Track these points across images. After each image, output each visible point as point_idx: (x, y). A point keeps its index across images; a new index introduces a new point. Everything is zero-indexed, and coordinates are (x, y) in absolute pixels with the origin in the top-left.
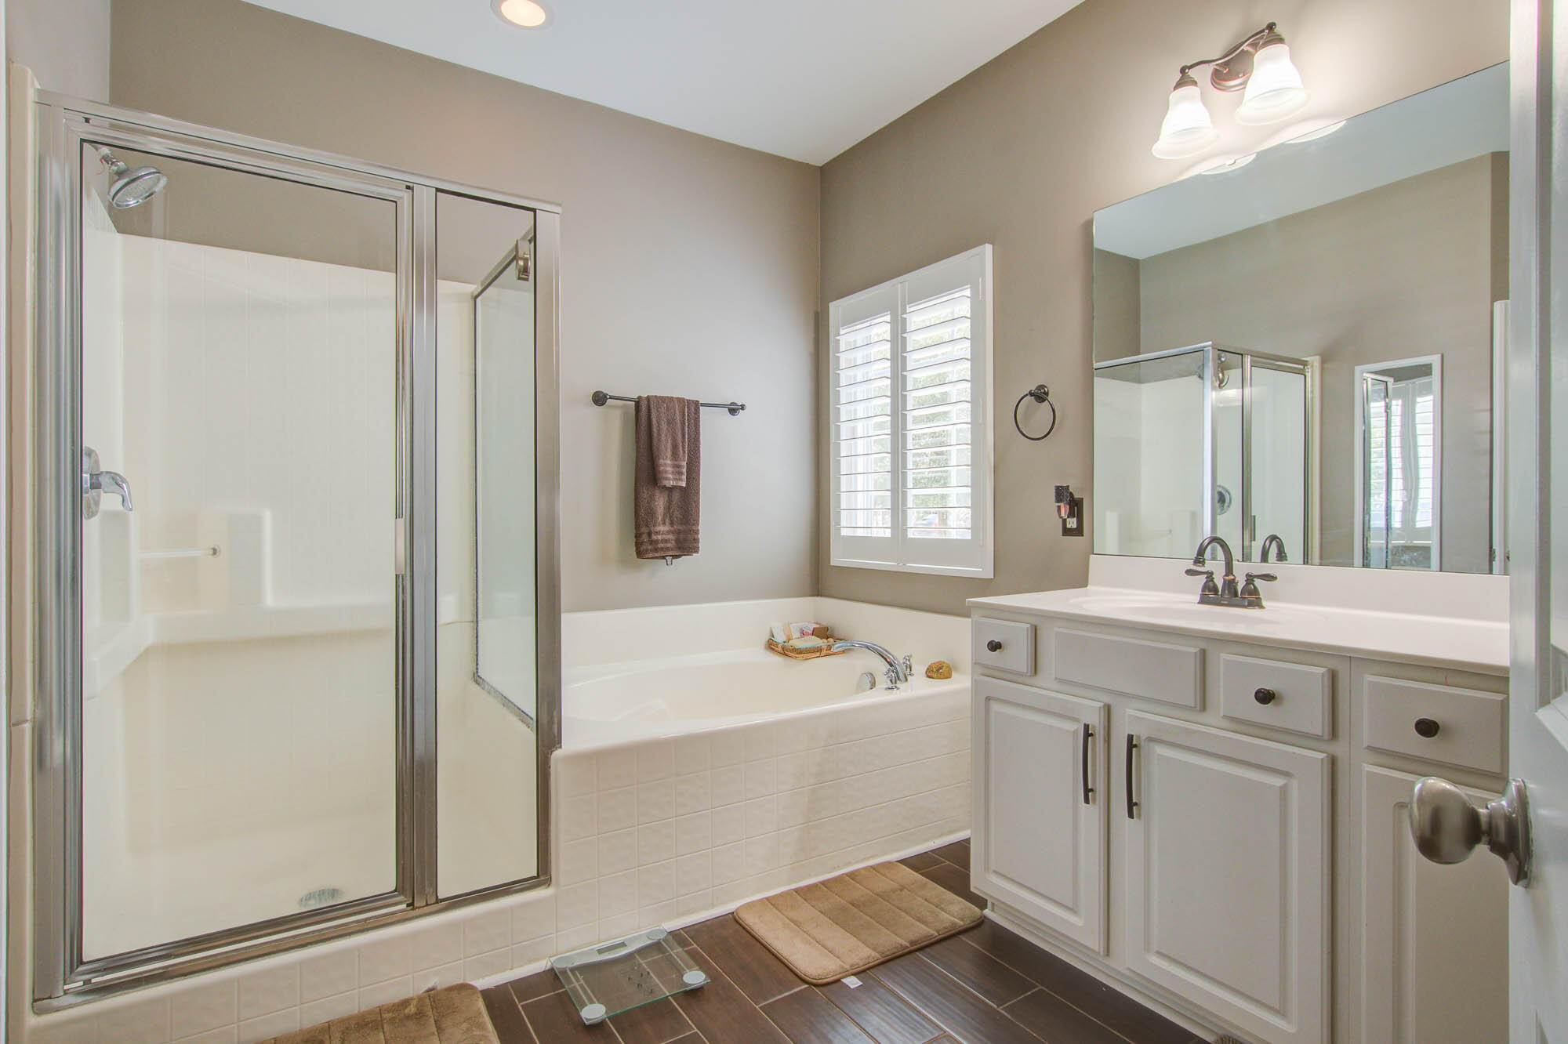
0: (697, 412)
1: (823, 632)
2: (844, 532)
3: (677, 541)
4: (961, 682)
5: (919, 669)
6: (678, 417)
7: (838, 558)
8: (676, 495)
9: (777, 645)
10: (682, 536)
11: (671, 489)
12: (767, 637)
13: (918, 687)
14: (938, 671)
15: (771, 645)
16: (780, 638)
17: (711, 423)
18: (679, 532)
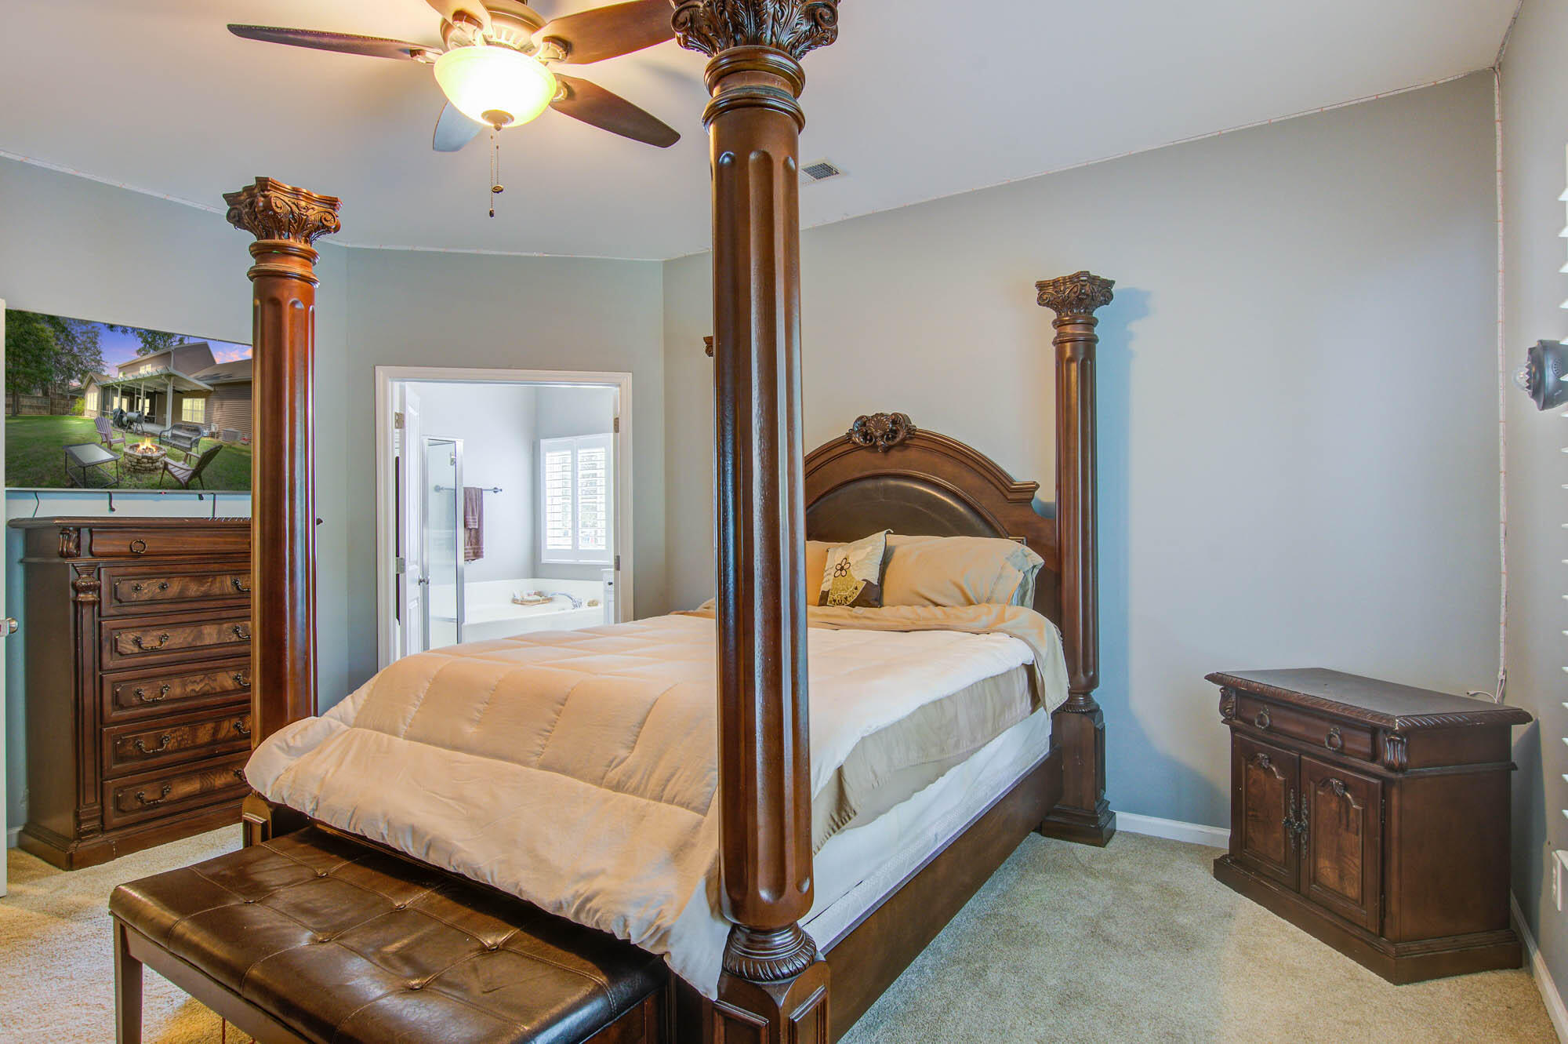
0: (482, 493)
1: (539, 594)
2: (549, 548)
3: (474, 552)
4: (601, 606)
5: (585, 604)
6: (474, 497)
7: (545, 559)
8: (473, 532)
9: (518, 600)
10: (476, 551)
11: (471, 529)
12: (512, 597)
13: (585, 608)
14: (592, 603)
15: (515, 601)
16: (519, 597)
17: (488, 499)
18: (474, 549)
